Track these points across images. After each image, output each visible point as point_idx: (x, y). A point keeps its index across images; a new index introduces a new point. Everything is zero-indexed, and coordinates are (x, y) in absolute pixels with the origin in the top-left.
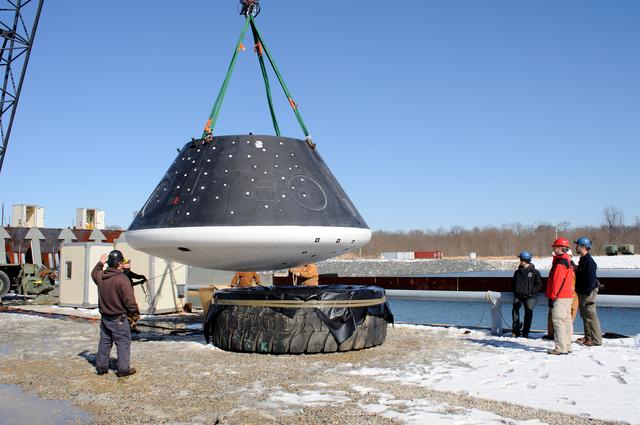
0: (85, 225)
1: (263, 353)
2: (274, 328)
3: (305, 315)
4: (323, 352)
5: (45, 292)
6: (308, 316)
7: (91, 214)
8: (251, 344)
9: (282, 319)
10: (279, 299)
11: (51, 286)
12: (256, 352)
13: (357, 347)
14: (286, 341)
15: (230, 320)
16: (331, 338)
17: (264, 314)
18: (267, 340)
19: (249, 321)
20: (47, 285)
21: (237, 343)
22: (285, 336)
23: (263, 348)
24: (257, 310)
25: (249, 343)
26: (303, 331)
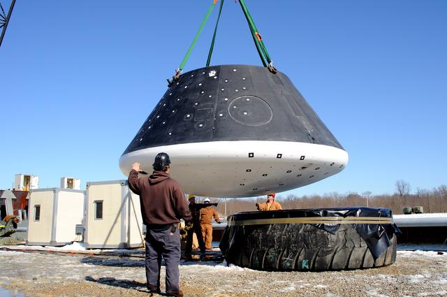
0: (22, 188)
1: (305, 270)
2: (316, 245)
3: (345, 231)
4: (362, 268)
5: (8, 235)
6: (348, 232)
7: (27, 179)
8: (291, 262)
9: (323, 236)
10: (319, 216)
11: (14, 230)
12: (295, 270)
13: (386, 263)
14: (329, 257)
15: (263, 240)
16: (369, 254)
17: (305, 231)
18: (308, 257)
19: (289, 240)
20: (10, 228)
21: (274, 262)
22: (328, 252)
23: (304, 265)
24: (297, 228)
25: (288, 261)
26: (345, 247)
